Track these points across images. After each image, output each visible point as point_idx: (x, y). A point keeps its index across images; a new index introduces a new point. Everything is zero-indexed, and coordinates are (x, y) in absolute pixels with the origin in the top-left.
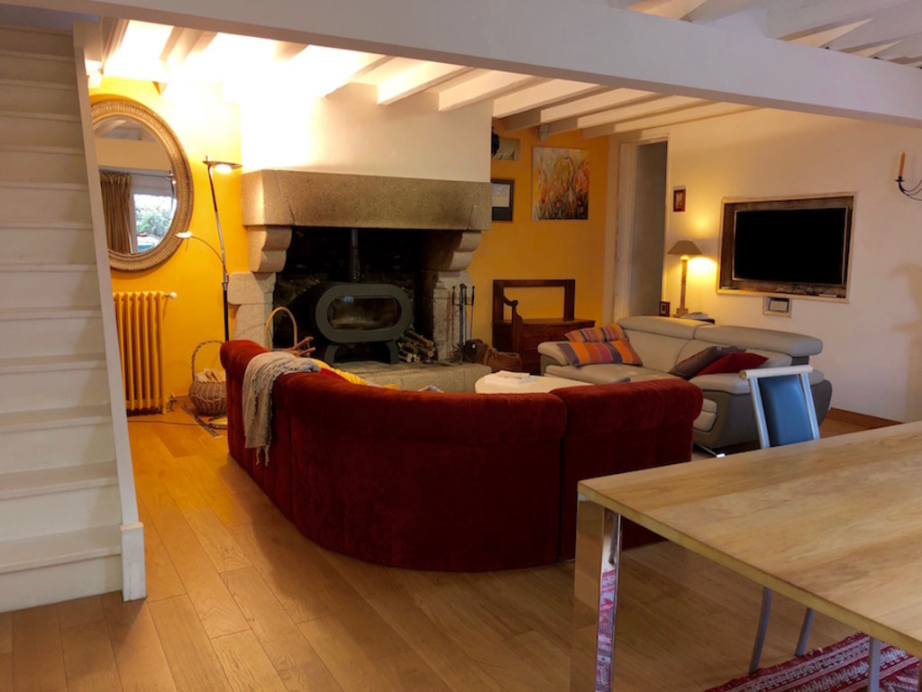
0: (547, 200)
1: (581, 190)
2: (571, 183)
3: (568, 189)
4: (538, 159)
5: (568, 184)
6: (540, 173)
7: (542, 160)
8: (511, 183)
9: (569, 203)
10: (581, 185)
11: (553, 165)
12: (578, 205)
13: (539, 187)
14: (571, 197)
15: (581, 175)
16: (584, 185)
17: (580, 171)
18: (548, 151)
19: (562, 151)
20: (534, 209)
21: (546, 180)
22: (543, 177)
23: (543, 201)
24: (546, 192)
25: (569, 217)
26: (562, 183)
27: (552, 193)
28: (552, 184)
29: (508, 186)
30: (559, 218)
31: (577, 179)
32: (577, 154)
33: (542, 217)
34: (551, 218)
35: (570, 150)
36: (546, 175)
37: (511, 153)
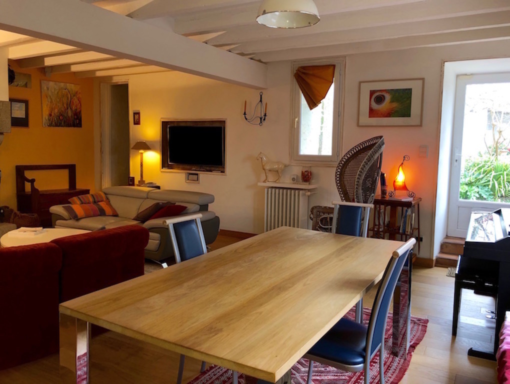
0: (53, 114)
1: (76, 109)
2: (70, 104)
3: (68, 108)
4: (45, 88)
5: (67, 104)
6: (47, 97)
7: (48, 89)
8: (26, 102)
9: (69, 117)
10: (76, 106)
11: (56, 93)
12: (74, 118)
13: (47, 106)
14: (70, 113)
15: (76, 100)
16: (79, 107)
17: (75, 97)
18: (51, 84)
19: (62, 85)
20: (44, 119)
21: (51, 102)
22: (50, 100)
23: (50, 115)
24: (52, 109)
25: (69, 125)
26: (63, 104)
27: (56, 111)
28: (56, 104)
29: (24, 104)
30: (62, 126)
31: (73, 103)
32: (72, 87)
33: (50, 125)
34: (56, 126)
35: (68, 84)
36: (51, 99)
37: (25, 83)
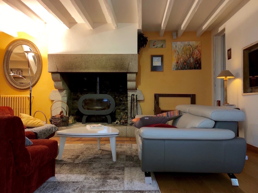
0: (179, 62)
1: (197, 58)
2: (191, 55)
3: (190, 57)
4: (174, 46)
6: (175, 52)
7: (176, 47)
8: (162, 56)
9: (191, 63)
10: (197, 55)
11: (182, 48)
12: (195, 63)
13: (175, 57)
14: (192, 60)
15: (196, 51)
16: (198, 55)
17: (195, 50)
18: (179, 43)
19: (186, 43)
20: (173, 66)
21: (178, 54)
22: (177, 53)
23: (177, 63)
24: (179, 59)
25: (191, 68)
26: (187, 55)
27: (182, 59)
28: (181, 56)
29: (161, 58)
30: (186, 69)
31: (194, 53)
32: (194, 43)
33: (177, 69)
34: (182, 69)
35: (190, 42)
36: (178, 53)
37: (161, 45)
